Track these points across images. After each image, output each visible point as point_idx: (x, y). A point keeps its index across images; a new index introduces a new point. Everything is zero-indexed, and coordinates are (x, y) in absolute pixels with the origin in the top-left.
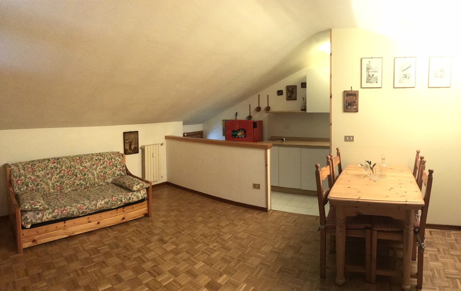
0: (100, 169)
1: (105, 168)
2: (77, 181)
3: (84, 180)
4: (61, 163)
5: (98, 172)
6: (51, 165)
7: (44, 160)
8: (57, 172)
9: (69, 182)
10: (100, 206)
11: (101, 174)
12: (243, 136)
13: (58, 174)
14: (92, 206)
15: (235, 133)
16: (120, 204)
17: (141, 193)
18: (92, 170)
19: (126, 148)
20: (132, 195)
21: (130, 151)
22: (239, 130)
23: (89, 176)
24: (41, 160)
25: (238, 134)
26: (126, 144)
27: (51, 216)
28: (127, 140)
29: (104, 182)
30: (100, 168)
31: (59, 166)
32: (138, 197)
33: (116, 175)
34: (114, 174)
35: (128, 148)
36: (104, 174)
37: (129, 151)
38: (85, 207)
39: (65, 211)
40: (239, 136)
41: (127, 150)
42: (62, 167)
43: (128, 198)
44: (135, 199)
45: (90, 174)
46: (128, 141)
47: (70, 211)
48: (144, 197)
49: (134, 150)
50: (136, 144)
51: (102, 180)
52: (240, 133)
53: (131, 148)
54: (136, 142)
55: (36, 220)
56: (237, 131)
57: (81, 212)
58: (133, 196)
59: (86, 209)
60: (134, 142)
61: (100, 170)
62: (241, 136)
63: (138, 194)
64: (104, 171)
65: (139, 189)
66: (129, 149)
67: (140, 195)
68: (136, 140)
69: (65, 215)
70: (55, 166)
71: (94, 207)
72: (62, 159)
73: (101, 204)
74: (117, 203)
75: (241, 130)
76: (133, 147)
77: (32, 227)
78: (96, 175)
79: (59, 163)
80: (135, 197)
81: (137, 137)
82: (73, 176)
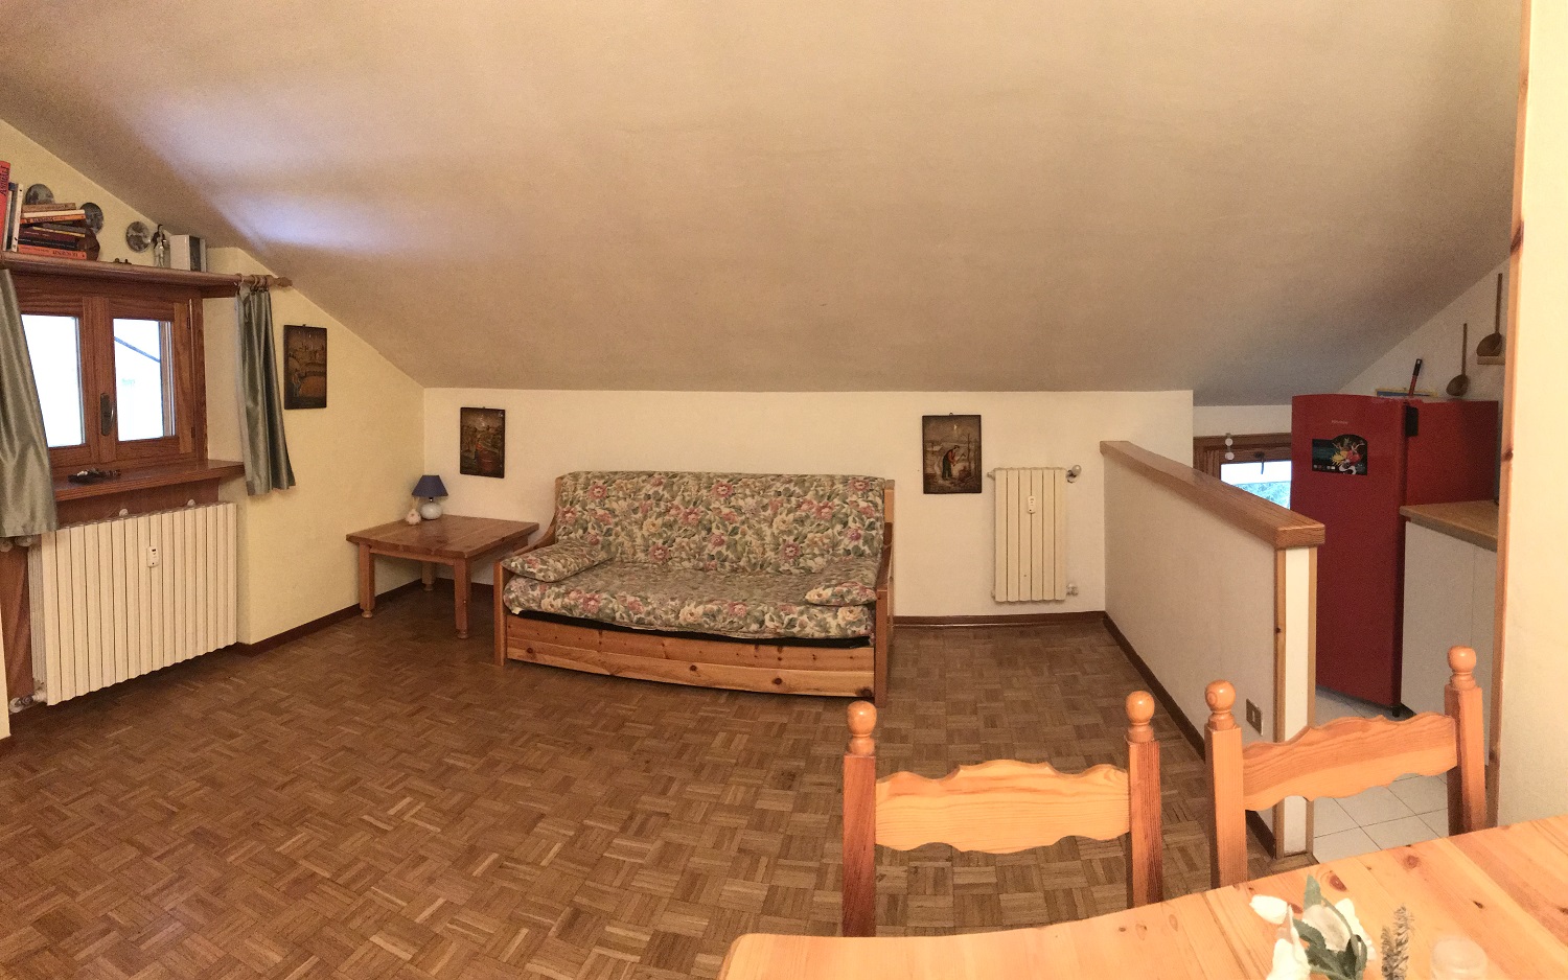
0: (784, 522)
1: (801, 521)
2: (710, 546)
3: (732, 546)
4: (675, 488)
5: (776, 532)
6: (649, 489)
7: (639, 474)
8: (658, 510)
9: (688, 544)
10: (691, 619)
11: (785, 537)
12: (1353, 468)
13: (660, 515)
14: (666, 613)
15: (1322, 453)
16: (756, 632)
17: (835, 616)
18: (759, 522)
19: (929, 471)
20: (801, 613)
21: (947, 483)
22: (1340, 440)
23: (748, 538)
24: (633, 473)
25: (1337, 458)
26: (929, 456)
27: (559, 601)
28: (933, 443)
29: (796, 564)
30: (786, 519)
31: (667, 495)
32: (824, 627)
33: (841, 552)
34: (835, 545)
35: (938, 471)
36: (795, 540)
37: (941, 481)
38: (646, 609)
39: (592, 603)
40: (1337, 468)
41: (933, 476)
42: (673, 498)
43: (786, 620)
44: (812, 630)
45: (750, 532)
46: (936, 448)
47: (606, 606)
48: (849, 632)
49: (961, 479)
50: (968, 460)
51: (791, 557)
52: (1344, 453)
53: (949, 470)
54: (972, 454)
55: (528, 601)
56: (1330, 445)
57: (635, 618)
58: (805, 617)
59: (649, 614)
60: (962, 451)
61: (783, 527)
62: (1346, 466)
63: (825, 616)
64: (796, 532)
65: (828, 601)
66: (943, 477)
67: (832, 623)
68: (972, 447)
69: (593, 614)
70: (656, 493)
71: (671, 617)
72: (682, 477)
73: (692, 614)
74: (748, 626)
75: (1347, 441)
76: (956, 469)
77: (523, 615)
78: (768, 539)
79: (669, 486)
80: (811, 624)
81: (974, 436)
82: (700, 528)
